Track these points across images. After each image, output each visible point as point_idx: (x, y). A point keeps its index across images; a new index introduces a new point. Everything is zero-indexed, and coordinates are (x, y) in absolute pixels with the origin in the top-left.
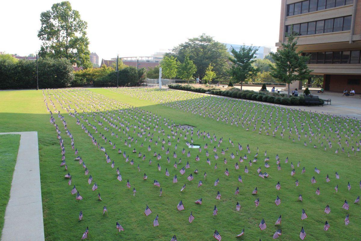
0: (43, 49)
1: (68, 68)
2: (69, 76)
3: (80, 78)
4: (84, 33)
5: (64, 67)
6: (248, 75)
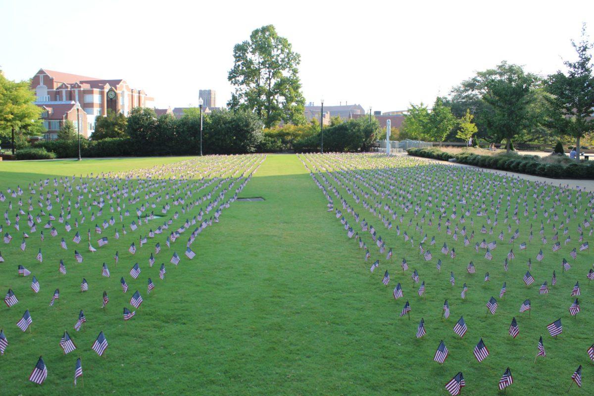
0: (234, 98)
1: (252, 123)
2: (253, 137)
3: (273, 139)
4: (295, 72)
5: (246, 122)
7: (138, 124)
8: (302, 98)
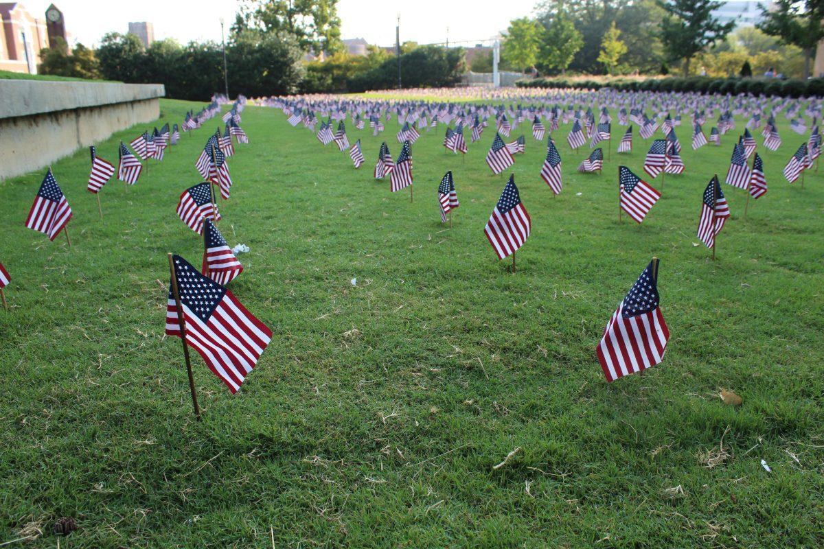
1: (291, 52)
2: (293, 72)
5: (282, 50)
6: (705, 42)
7: (118, 57)
8: (336, 18)
